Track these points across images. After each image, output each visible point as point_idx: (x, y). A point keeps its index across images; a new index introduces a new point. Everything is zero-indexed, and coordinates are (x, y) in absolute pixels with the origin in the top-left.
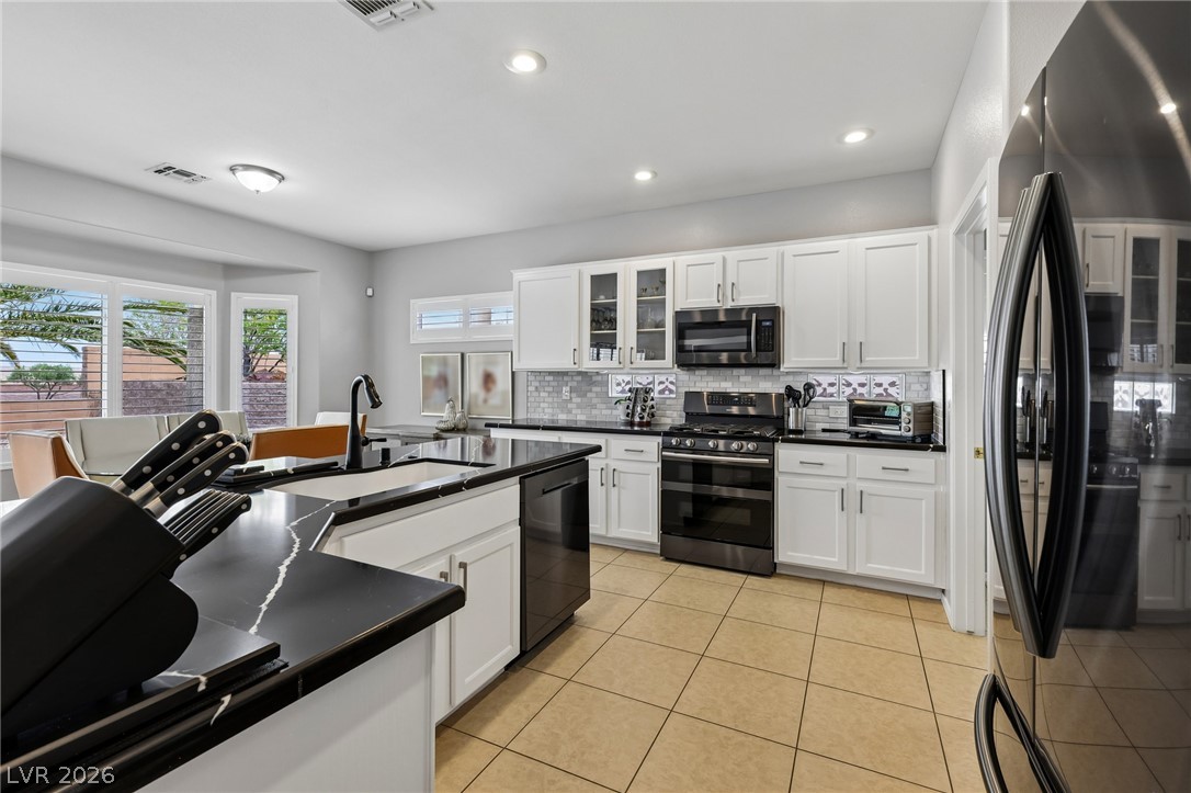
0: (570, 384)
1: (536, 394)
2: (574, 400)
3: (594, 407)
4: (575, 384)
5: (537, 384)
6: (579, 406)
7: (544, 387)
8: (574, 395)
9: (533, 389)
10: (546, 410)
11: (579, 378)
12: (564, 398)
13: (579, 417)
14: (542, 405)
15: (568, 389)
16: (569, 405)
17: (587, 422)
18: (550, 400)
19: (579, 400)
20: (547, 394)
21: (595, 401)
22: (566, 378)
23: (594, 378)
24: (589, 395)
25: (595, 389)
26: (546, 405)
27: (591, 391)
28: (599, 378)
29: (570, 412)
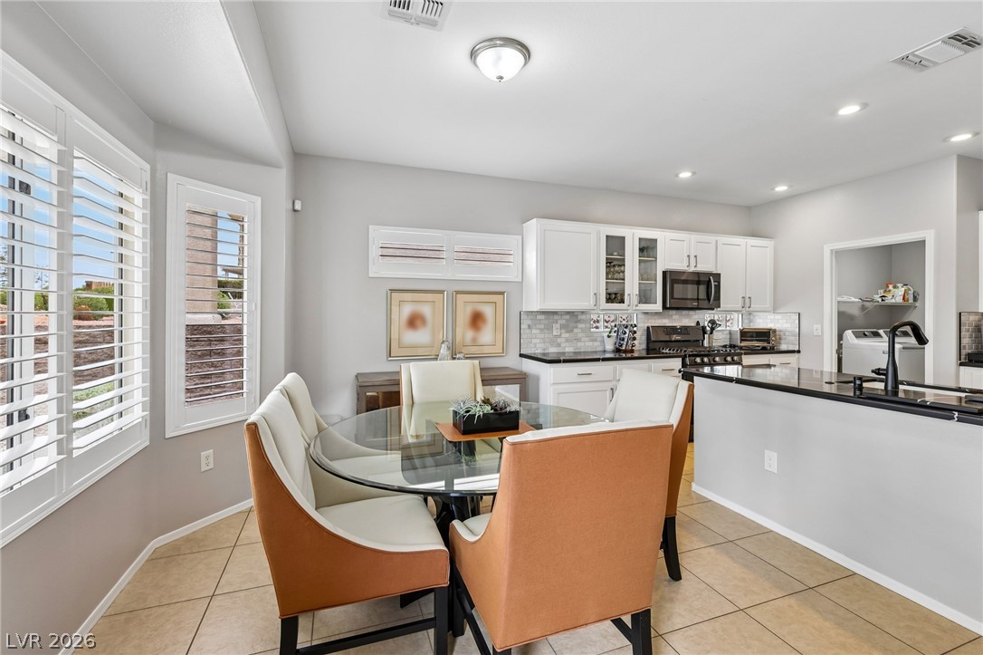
0: (560, 322)
1: (528, 331)
2: (563, 335)
3: (578, 340)
4: (564, 322)
5: (530, 322)
6: (567, 340)
7: (535, 325)
8: (563, 331)
9: (526, 327)
10: (538, 346)
11: (568, 317)
12: (555, 333)
13: (567, 350)
14: (534, 341)
15: (558, 326)
16: (559, 340)
17: (575, 353)
18: (542, 336)
19: (567, 335)
20: (538, 331)
21: (580, 335)
22: (556, 317)
23: (579, 317)
24: (575, 330)
25: (580, 326)
26: (538, 341)
27: (576, 327)
28: (583, 317)
29: (559, 345)
